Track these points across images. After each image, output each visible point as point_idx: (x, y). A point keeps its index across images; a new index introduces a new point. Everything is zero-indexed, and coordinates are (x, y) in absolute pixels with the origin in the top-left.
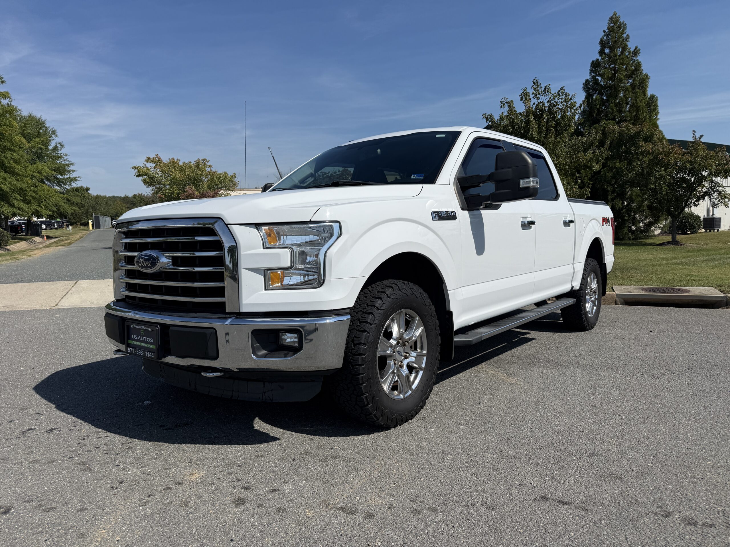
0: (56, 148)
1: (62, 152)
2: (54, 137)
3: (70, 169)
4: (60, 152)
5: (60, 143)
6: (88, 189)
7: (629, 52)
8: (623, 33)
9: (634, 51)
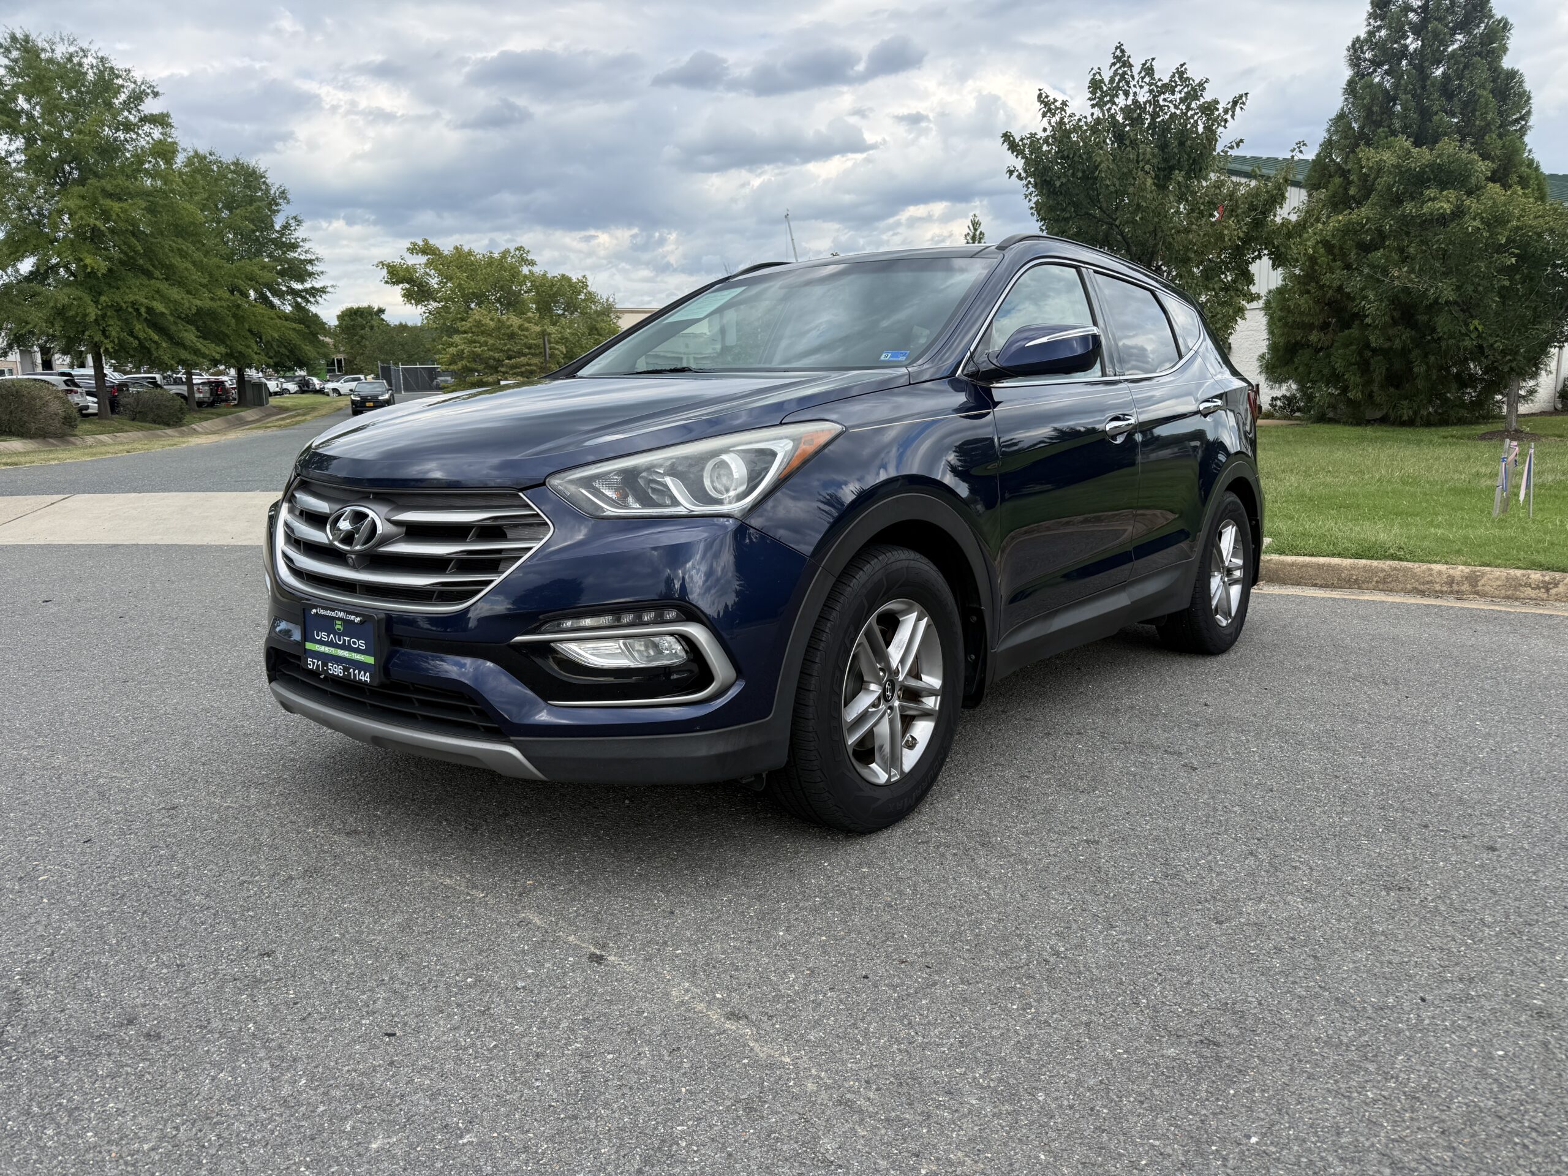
0: (286, 226)
1: (299, 233)
2: (284, 206)
3: (315, 268)
4: (296, 234)
5: (295, 218)
6: (381, 311)
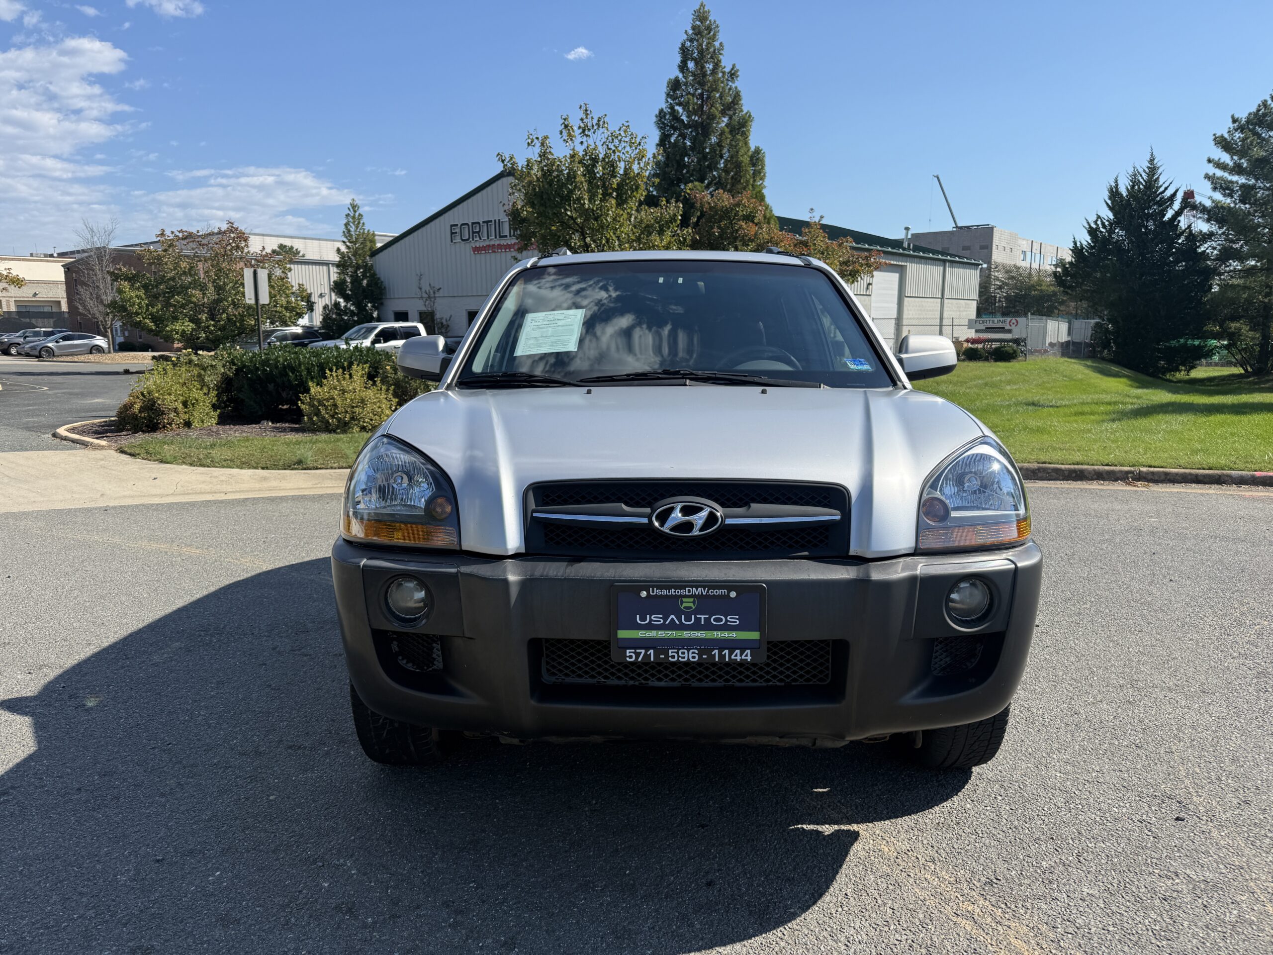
7: (724, 73)
8: (714, 38)
9: (730, 72)
